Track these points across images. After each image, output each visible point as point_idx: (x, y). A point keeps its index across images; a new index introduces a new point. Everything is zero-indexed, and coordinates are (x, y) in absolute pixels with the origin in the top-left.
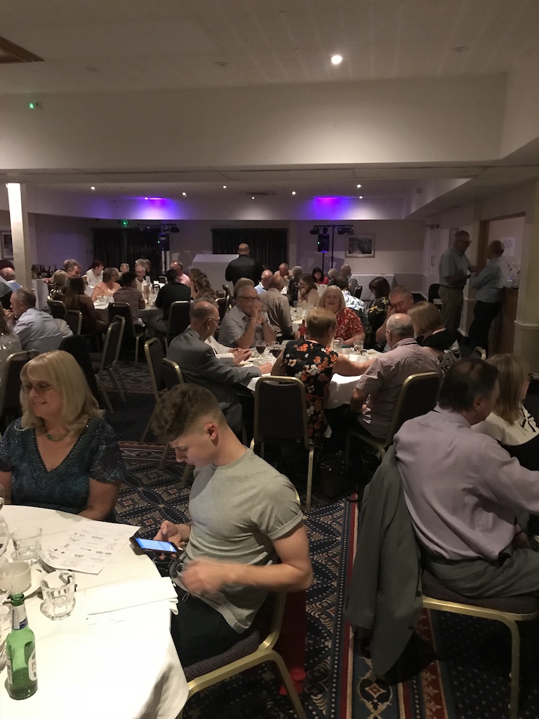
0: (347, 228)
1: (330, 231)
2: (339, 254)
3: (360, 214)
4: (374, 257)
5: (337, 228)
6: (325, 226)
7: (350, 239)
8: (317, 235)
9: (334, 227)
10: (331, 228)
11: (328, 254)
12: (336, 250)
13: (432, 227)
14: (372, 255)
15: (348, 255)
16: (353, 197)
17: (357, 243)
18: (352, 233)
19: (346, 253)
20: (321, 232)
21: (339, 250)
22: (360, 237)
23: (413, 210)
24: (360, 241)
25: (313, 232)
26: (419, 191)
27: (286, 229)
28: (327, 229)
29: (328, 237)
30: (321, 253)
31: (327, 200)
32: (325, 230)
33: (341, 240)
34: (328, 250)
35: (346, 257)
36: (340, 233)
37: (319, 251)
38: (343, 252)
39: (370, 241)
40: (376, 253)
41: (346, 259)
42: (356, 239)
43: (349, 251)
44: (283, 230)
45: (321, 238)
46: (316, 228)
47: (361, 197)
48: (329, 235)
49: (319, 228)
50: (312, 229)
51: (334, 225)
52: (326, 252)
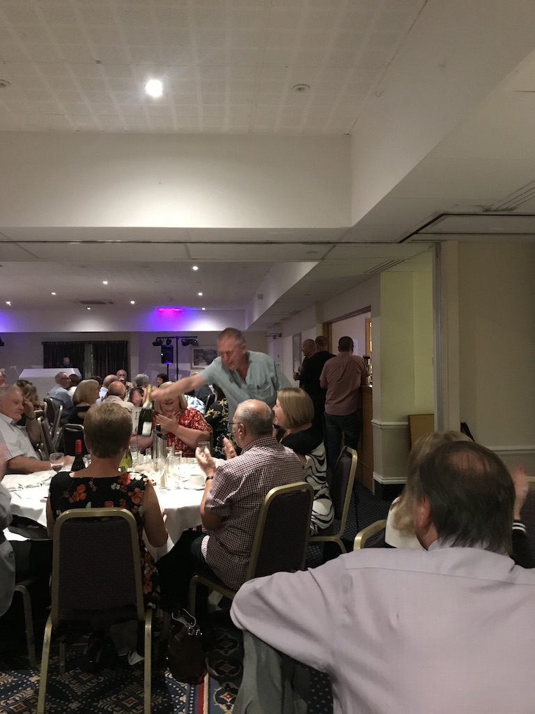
0: (190, 340)
1: (173, 343)
2: (182, 367)
3: (204, 325)
5: (180, 339)
6: (168, 338)
7: (195, 350)
8: (160, 347)
9: (177, 338)
10: (175, 339)
11: (172, 366)
12: (182, 362)
13: (275, 337)
15: (194, 366)
16: (195, 309)
17: (202, 354)
18: (196, 344)
19: (191, 365)
20: (165, 343)
21: (184, 362)
22: (206, 348)
23: (256, 318)
24: (206, 353)
25: (155, 344)
26: (261, 297)
27: (127, 342)
28: (171, 341)
29: (171, 348)
30: (165, 365)
31: (170, 311)
32: (169, 342)
33: (186, 351)
34: (172, 362)
35: (192, 368)
36: (184, 344)
37: (163, 363)
38: (189, 365)
42: (201, 351)
43: (195, 363)
44: (124, 342)
45: (164, 349)
46: (158, 340)
47: (204, 309)
48: (173, 347)
49: (162, 339)
50: (154, 340)
51: (177, 336)
52: (170, 364)
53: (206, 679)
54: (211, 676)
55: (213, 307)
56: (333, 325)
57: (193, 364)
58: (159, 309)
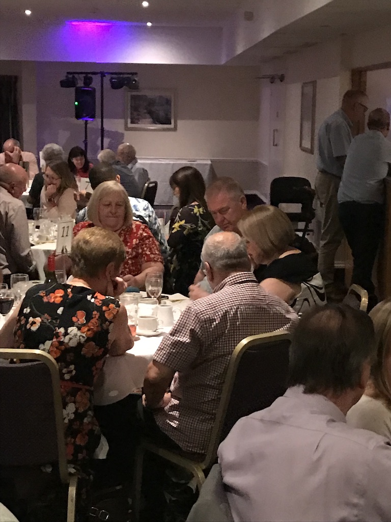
0: (127, 79)
1: (96, 83)
2: (114, 125)
3: (149, 54)
4: (175, 129)
5: (107, 80)
6: (87, 74)
7: (133, 97)
8: (73, 90)
9: (103, 75)
10: (99, 75)
11: (94, 124)
12: (107, 118)
13: (272, 80)
14: (172, 126)
15: (130, 125)
16: (136, 24)
17: (145, 104)
18: (136, 87)
19: (126, 122)
20: (80, 84)
21: (115, 116)
22: (150, 94)
24: (151, 102)
25: (66, 84)
26: (249, 16)
27: (16, 78)
28: (91, 79)
29: (92, 93)
30: (81, 122)
31: (90, 26)
32: (88, 81)
33: (117, 99)
34: (93, 116)
35: (127, 129)
36: (115, 86)
37: (78, 116)
38: (122, 121)
39: (168, 102)
40: (180, 123)
41: (127, 133)
42: (145, 99)
43: (131, 119)
44: (10, 77)
45: (80, 94)
46: (70, 76)
47: (149, 24)
48: (94, 90)
49: (76, 76)
50: (63, 78)
51: (103, 71)
52: (90, 120)
55: (167, 21)
56: (369, 73)
57: (129, 121)
58: (74, 23)
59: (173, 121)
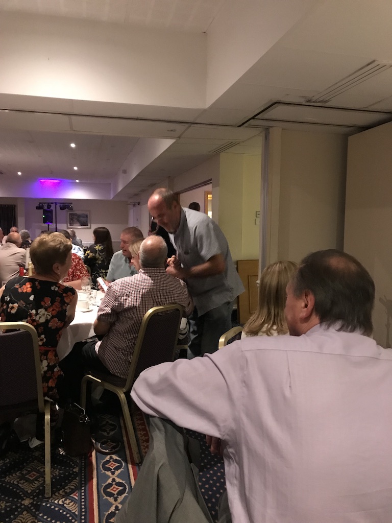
0: (67, 205)
1: (53, 207)
3: (77, 194)
4: (90, 228)
5: (58, 206)
6: (49, 203)
7: (70, 214)
8: (42, 211)
9: (56, 204)
10: (54, 204)
11: (52, 226)
12: (58, 223)
13: (134, 205)
14: (89, 226)
15: (69, 226)
16: (71, 181)
17: (76, 217)
18: (71, 209)
19: (67, 225)
20: (46, 208)
21: (62, 222)
22: (79, 213)
23: (120, 188)
24: (79, 216)
25: (38, 208)
26: (125, 172)
27: (15, 206)
28: (51, 206)
29: (51, 212)
30: (46, 225)
32: (49, 206)
33: (64, 214)
34: (52, 222)
36: (62, 209)
37: (44, 222)
38: (66, 225)
39: (87, 216)
40: (92, 225)
42: (76, 215)
44: (12, 205)
45: (45, 212)
46: (41, 204)
47: (77, 181)
48: (52, 210)
49: (44, 204)
50: (37, 205)
51: (56, 202)
52: (50, 224)
53: (94, 454)
54: (98, 451)
55: (86, 179)
56: (181, 195)
57: (69, 224)
58: (41, 180)
59: (89, 225)
